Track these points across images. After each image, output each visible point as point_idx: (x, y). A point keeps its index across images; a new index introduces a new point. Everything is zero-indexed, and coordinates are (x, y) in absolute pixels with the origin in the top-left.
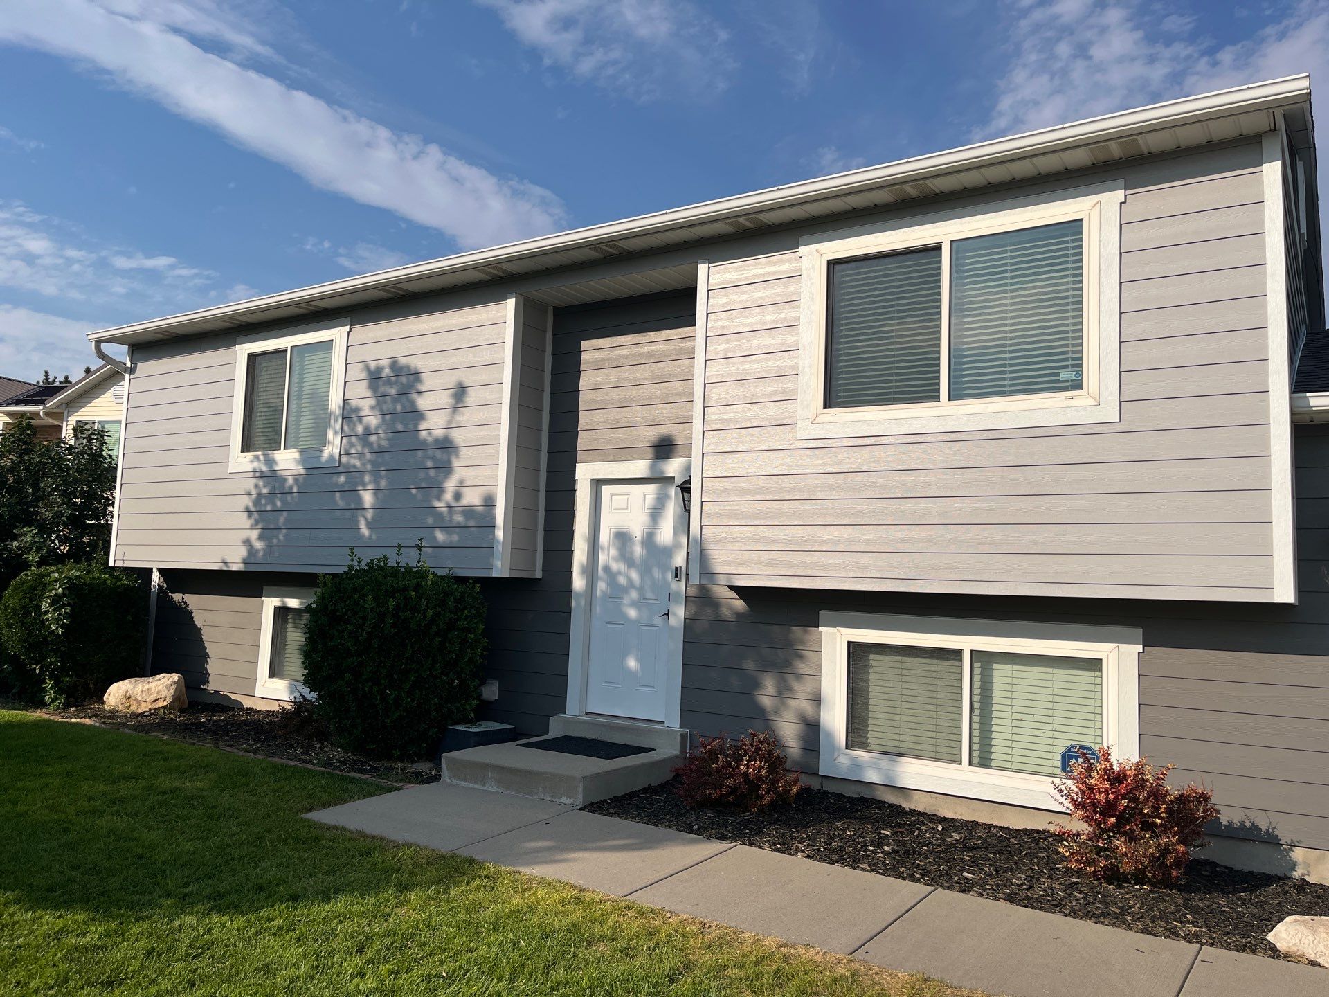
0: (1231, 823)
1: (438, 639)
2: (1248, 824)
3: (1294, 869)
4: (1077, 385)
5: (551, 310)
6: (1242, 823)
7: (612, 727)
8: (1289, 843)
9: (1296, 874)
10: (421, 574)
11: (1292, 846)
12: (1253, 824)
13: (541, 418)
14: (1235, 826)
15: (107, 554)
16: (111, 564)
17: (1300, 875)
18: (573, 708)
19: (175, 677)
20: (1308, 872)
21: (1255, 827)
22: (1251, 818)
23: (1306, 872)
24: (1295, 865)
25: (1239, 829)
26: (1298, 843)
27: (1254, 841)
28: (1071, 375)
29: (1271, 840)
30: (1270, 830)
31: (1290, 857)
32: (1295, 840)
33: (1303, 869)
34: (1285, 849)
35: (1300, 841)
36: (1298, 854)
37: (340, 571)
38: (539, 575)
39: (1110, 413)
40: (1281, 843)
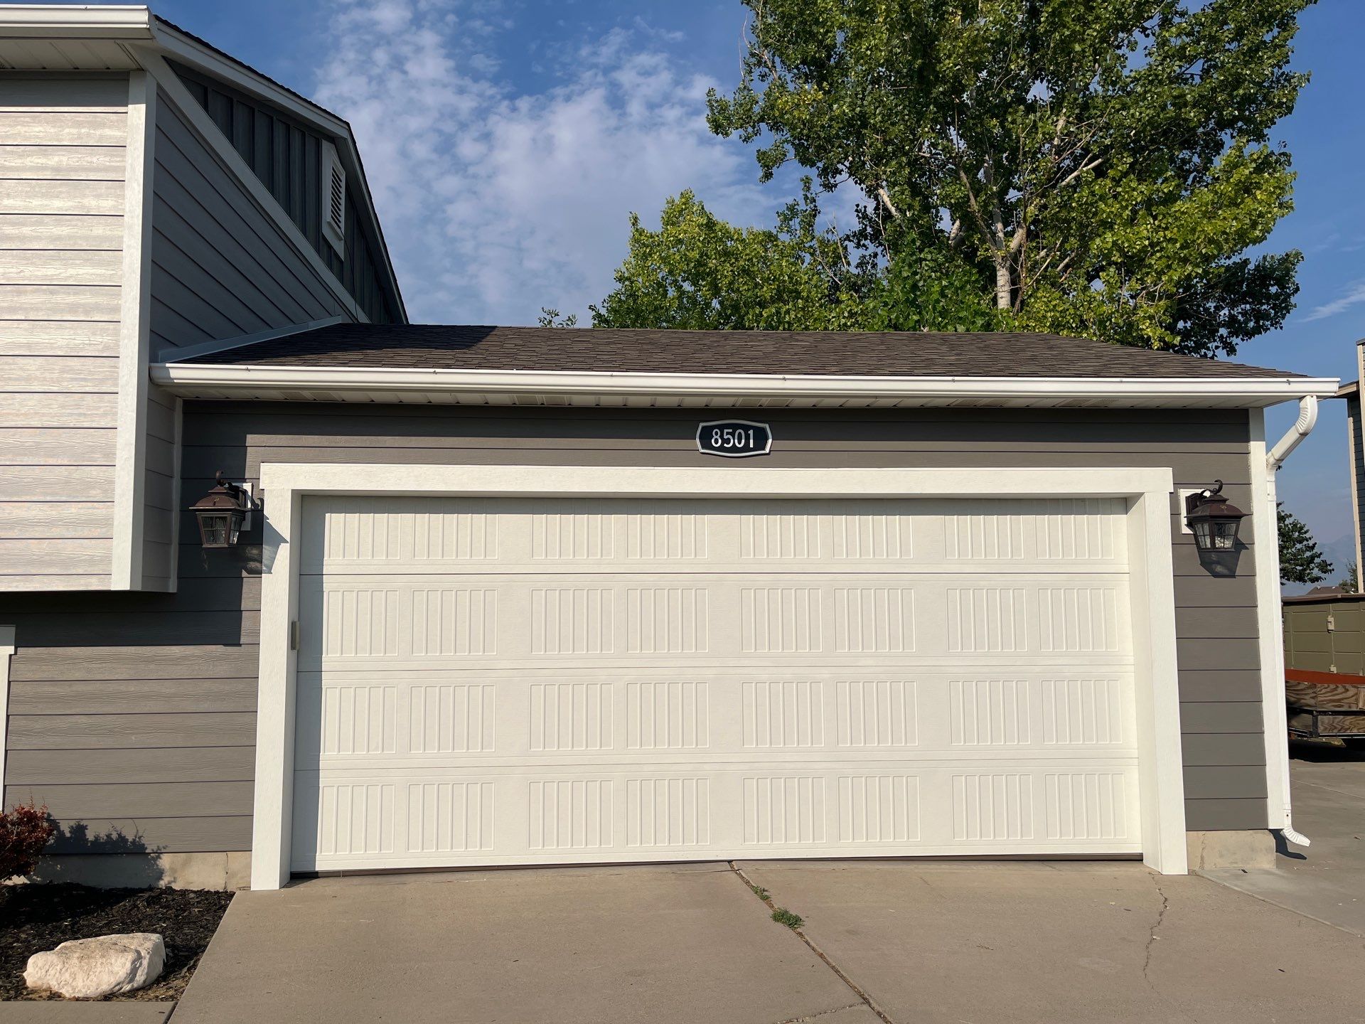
0: (97, 838)
2: (114, 836)
3: (160, 878)
6: (109, 836)
8: (155, 850)
9: (162, 884)
11: (159, 853)
12: (119, 835)
14: (101, 841)
17: (166, 882)
20: (174, 878)
21: (122, 838)
22: (118, 829)
23: (173, 879)
24: (162, 873)
25: (106, 843)
26: (164, 848)
27: (122, 854)
29: (137, 850)
30: (137, 839)
31: (157, 866)
32: (161, 846)
33: (170, 876)
34: (153, 857)
35: (167, 846)
36: (165, 861)
40: (147, 851)
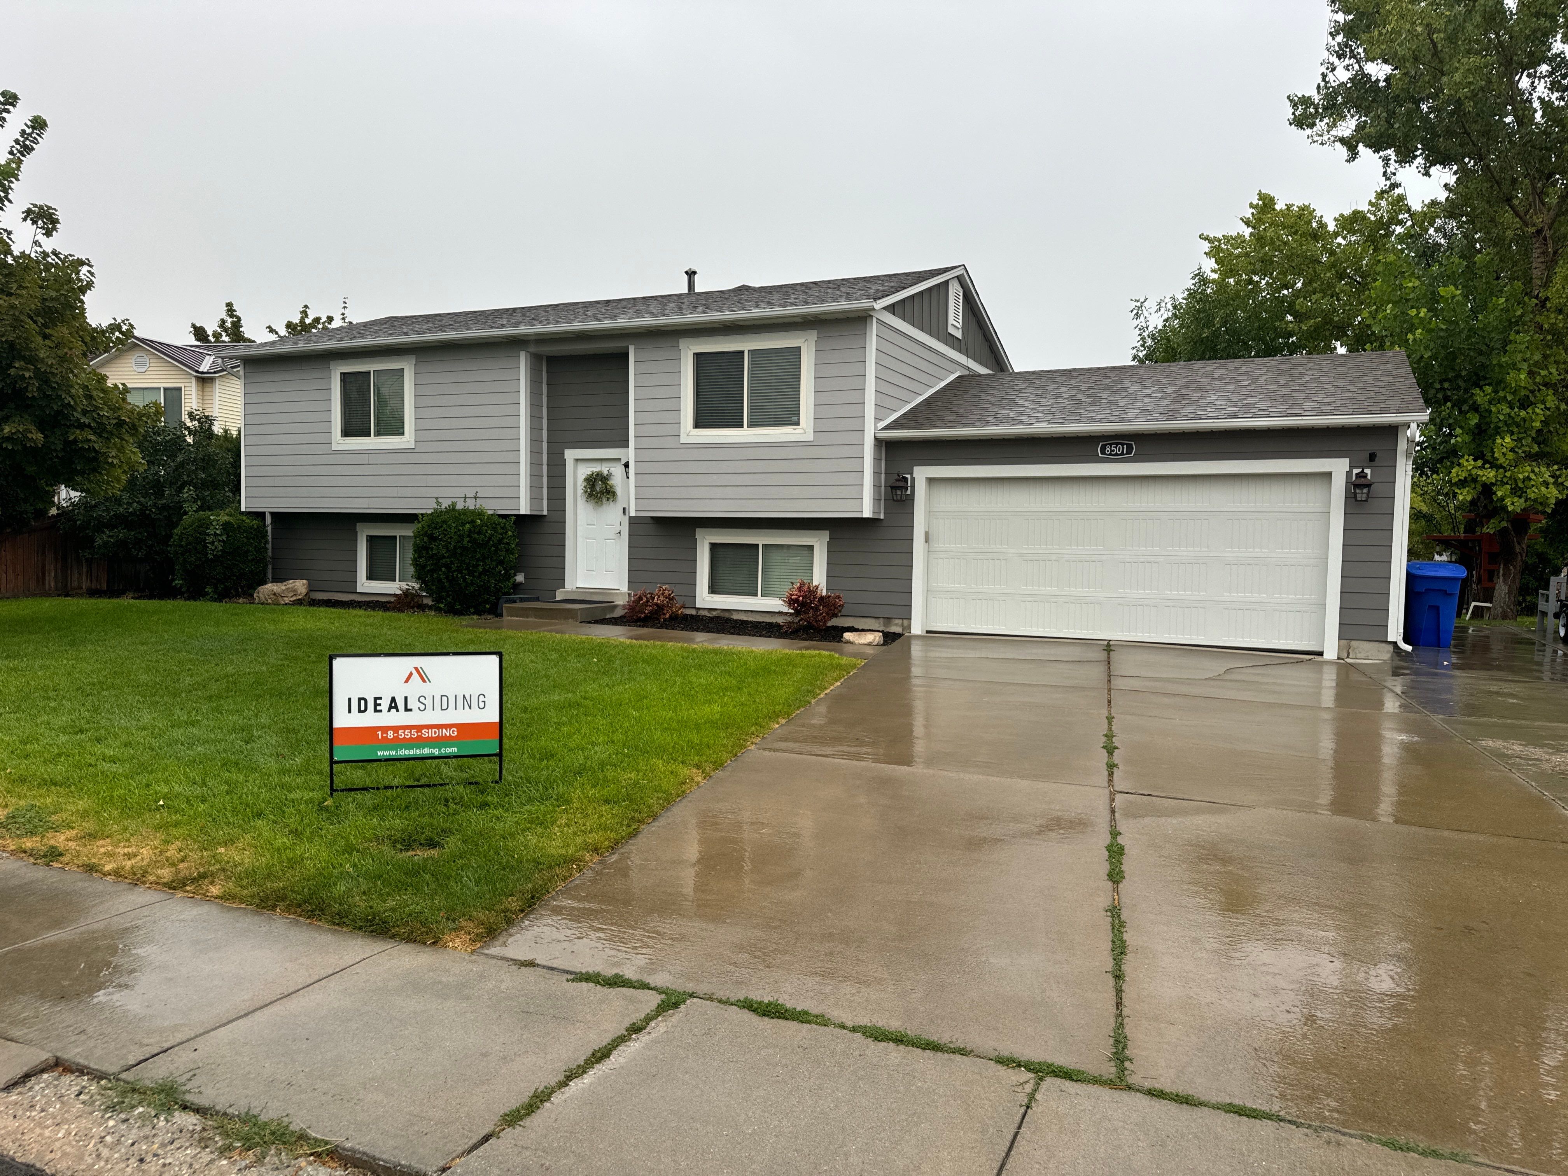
1: (493, 548)
4: (798, 424)
5: (545, 358)
7: (591, 593)
10: (479, 513)
13: (542, 422)
15: (239, 502)
16: (243, 509)
18: (570, 585)
19: (305, 581)
28: (796, 419)
37: (429, 512)
38: (545, 513)
39: (810, 437)
